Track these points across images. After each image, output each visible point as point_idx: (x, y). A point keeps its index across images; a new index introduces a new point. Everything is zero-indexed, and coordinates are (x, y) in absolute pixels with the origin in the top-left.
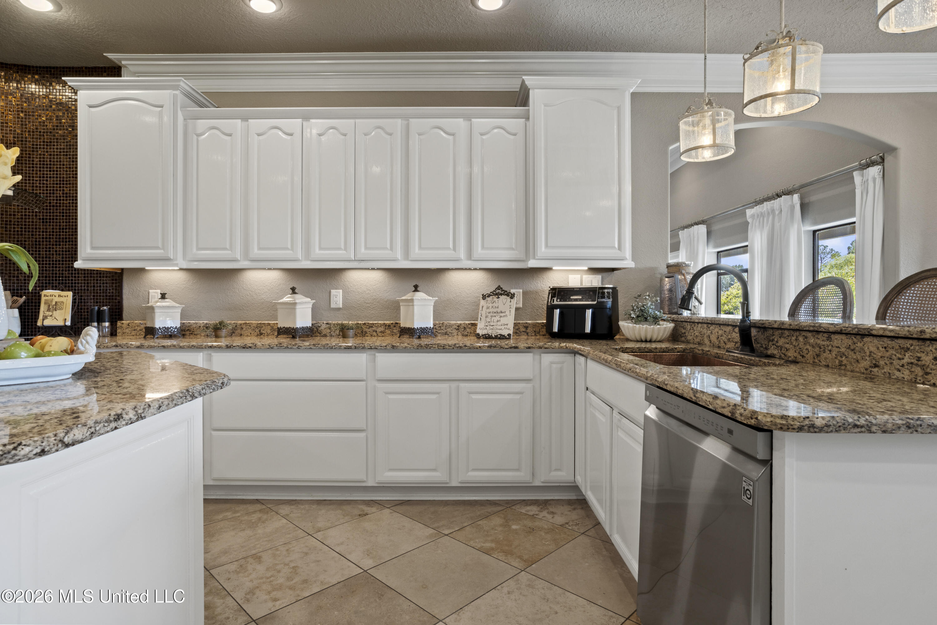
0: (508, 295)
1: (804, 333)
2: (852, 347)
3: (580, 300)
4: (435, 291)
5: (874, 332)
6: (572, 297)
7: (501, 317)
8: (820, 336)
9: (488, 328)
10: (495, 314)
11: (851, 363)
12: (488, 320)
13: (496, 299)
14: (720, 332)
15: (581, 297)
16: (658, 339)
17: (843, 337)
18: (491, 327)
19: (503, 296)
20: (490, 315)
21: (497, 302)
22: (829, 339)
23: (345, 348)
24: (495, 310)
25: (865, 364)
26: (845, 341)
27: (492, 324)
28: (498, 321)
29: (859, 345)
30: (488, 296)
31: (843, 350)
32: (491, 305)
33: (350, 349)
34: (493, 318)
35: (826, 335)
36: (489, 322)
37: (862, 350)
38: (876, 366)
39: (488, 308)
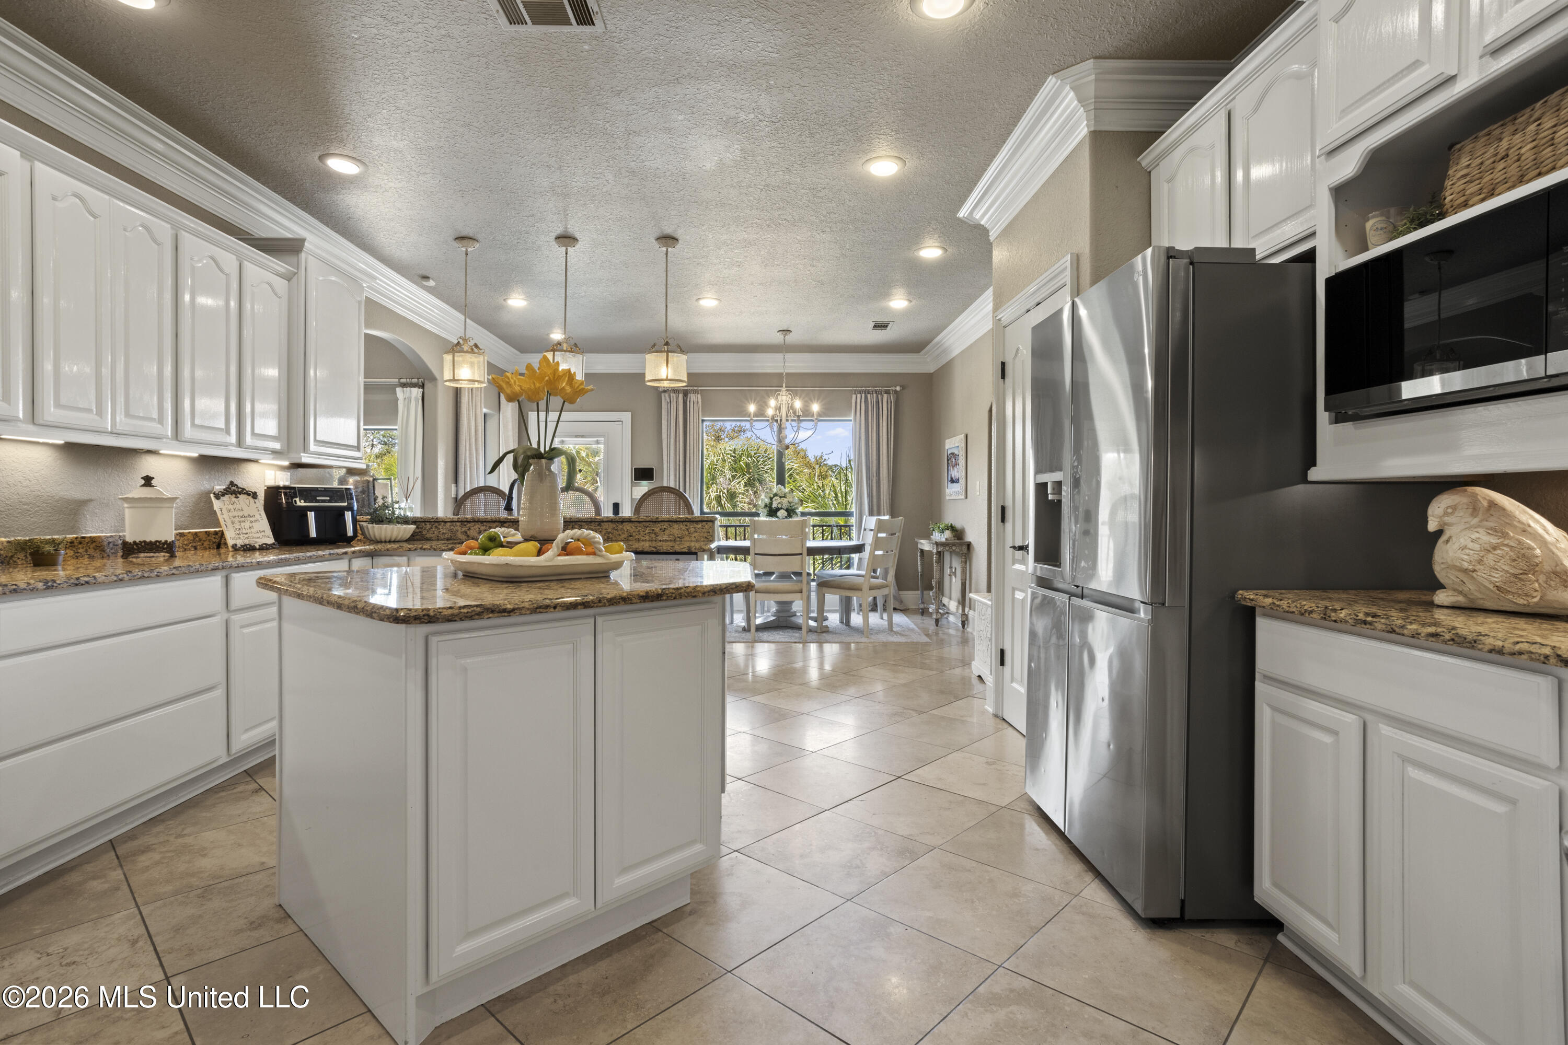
0: (249, 495)
1: (580, 523)
2: (616, 528)
3: (329, 501)
4: (129, 484)
5: (633, 520)
6: (318, 498)
7: (252, 522)
8: (592, 524)
9: (241, 536)
10: (243, 519)
11: (615, 536)
12: (237, 526)
13: (234, 499)
14: (483, 528)
15: (328, 498)
16: (398, 538)
17: (610, 523)
18: (246, 536)
19: (242, 495)
20: (236, 520)
21: (238, 503)
22: (600, 525)
23: (213, 570)
24: (241, 514)
25: (625, 536)
26: (612, 525)
27: (245, 532)
28: (250, 528)
29: (620, 526)
30: (223, 495)
31: (609, 530)
32: (231, 507)
33: (217, 571)
34: (243, 524)
35: (597, 523)
36: (239, 529)
37: (622, 529)
38: (631, 536)
39: (229, 511)
